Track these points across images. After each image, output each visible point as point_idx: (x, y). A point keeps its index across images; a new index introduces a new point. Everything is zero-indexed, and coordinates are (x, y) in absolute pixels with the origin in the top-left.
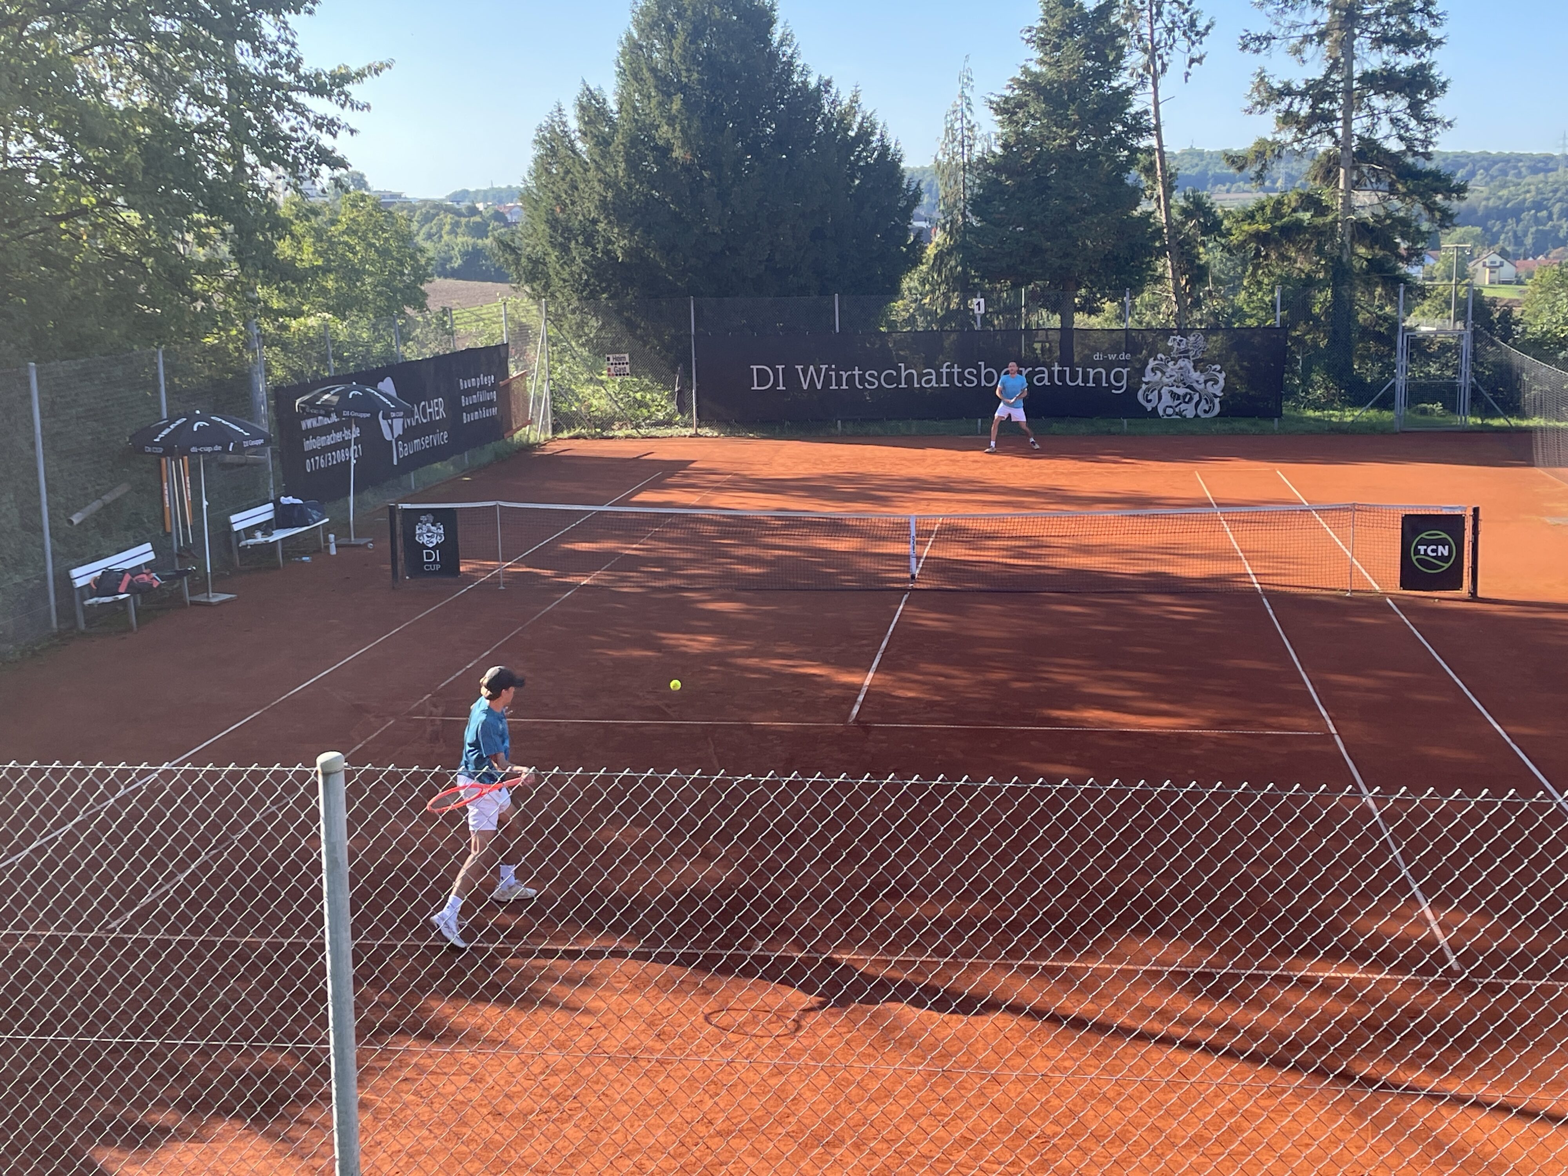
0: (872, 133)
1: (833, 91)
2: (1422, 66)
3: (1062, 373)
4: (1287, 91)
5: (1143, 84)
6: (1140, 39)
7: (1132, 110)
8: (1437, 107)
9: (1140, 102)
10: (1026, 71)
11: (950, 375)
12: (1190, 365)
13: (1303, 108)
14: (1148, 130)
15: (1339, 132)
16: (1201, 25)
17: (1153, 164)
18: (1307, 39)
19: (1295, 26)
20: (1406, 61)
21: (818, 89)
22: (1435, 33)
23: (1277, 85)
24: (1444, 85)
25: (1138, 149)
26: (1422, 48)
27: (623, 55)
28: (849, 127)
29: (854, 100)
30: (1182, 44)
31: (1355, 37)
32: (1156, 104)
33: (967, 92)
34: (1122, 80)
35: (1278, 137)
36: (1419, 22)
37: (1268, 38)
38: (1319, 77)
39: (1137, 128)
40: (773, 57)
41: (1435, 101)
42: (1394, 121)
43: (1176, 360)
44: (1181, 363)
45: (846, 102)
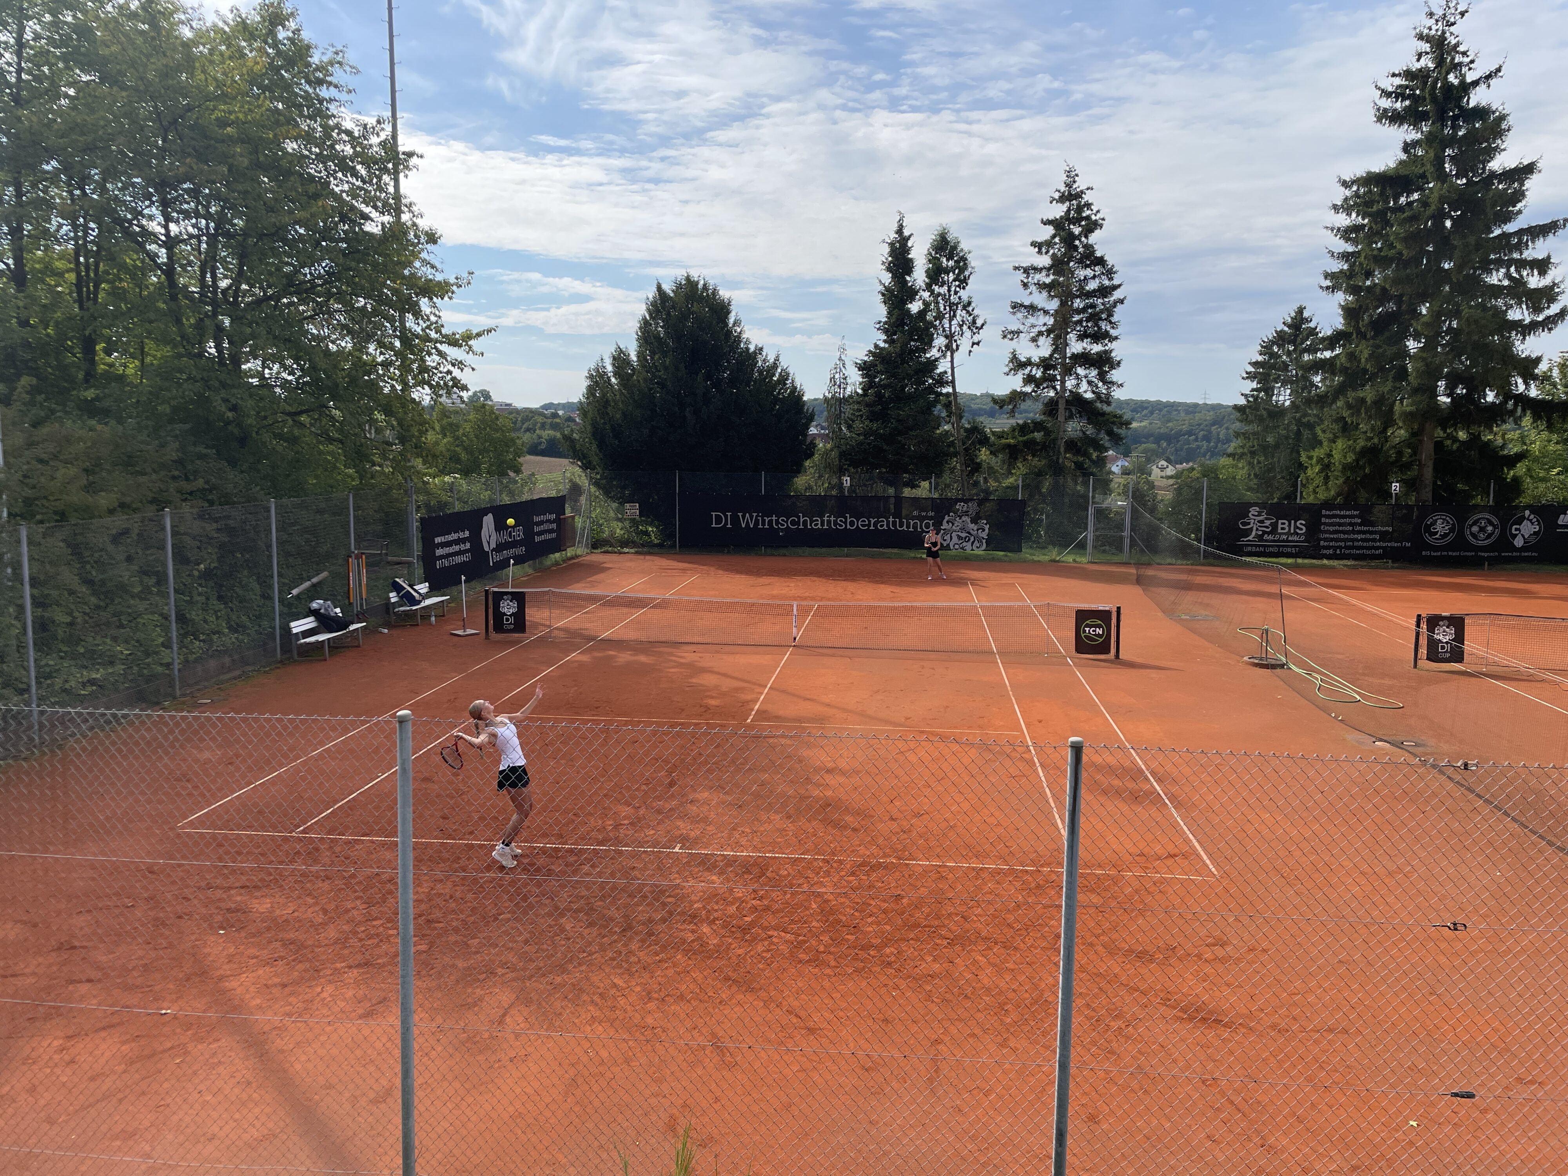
0: (787, 379)
1: (764, 354)
2: (1106, 352)
3: (894, 523)
4: (1029, 363)
5: (944, 356)
6: (944, 330)
7: (938, 371)
8: (1115, 375)
9: (943, 366)
10: (876, 346)
11: (829, 522)
12: (969, 520)
13: (1038, 373)
14: (947, 383)
15: (1058, 387)
16: (979, 323)
17: (950, 402)
18: (1040, 333)
19: (1033, 326)
20: (1096, 348)
21: (755, 352)
22: (1113, 333)
23: (1023, 360)
24: (1119, 363)
25: (941, 394)
26: (1106, 341)
27: (640, 328)
28: (774, 375)
29: (777, 359)
30: (968, 333)
31: (1068, 333)
32: (953, 368)
33: (843, 357)
34: (934, 353)
35: (1024, 389)
36: (1104, 325)
37: (1018, 332)
38: (1047, 356)
39: (941, 381)
40: (729, 332)
41: (1113, 372)
42: (1090, 383)
43: (960, 517)
44: (964, 518)
45: (772, 361)
